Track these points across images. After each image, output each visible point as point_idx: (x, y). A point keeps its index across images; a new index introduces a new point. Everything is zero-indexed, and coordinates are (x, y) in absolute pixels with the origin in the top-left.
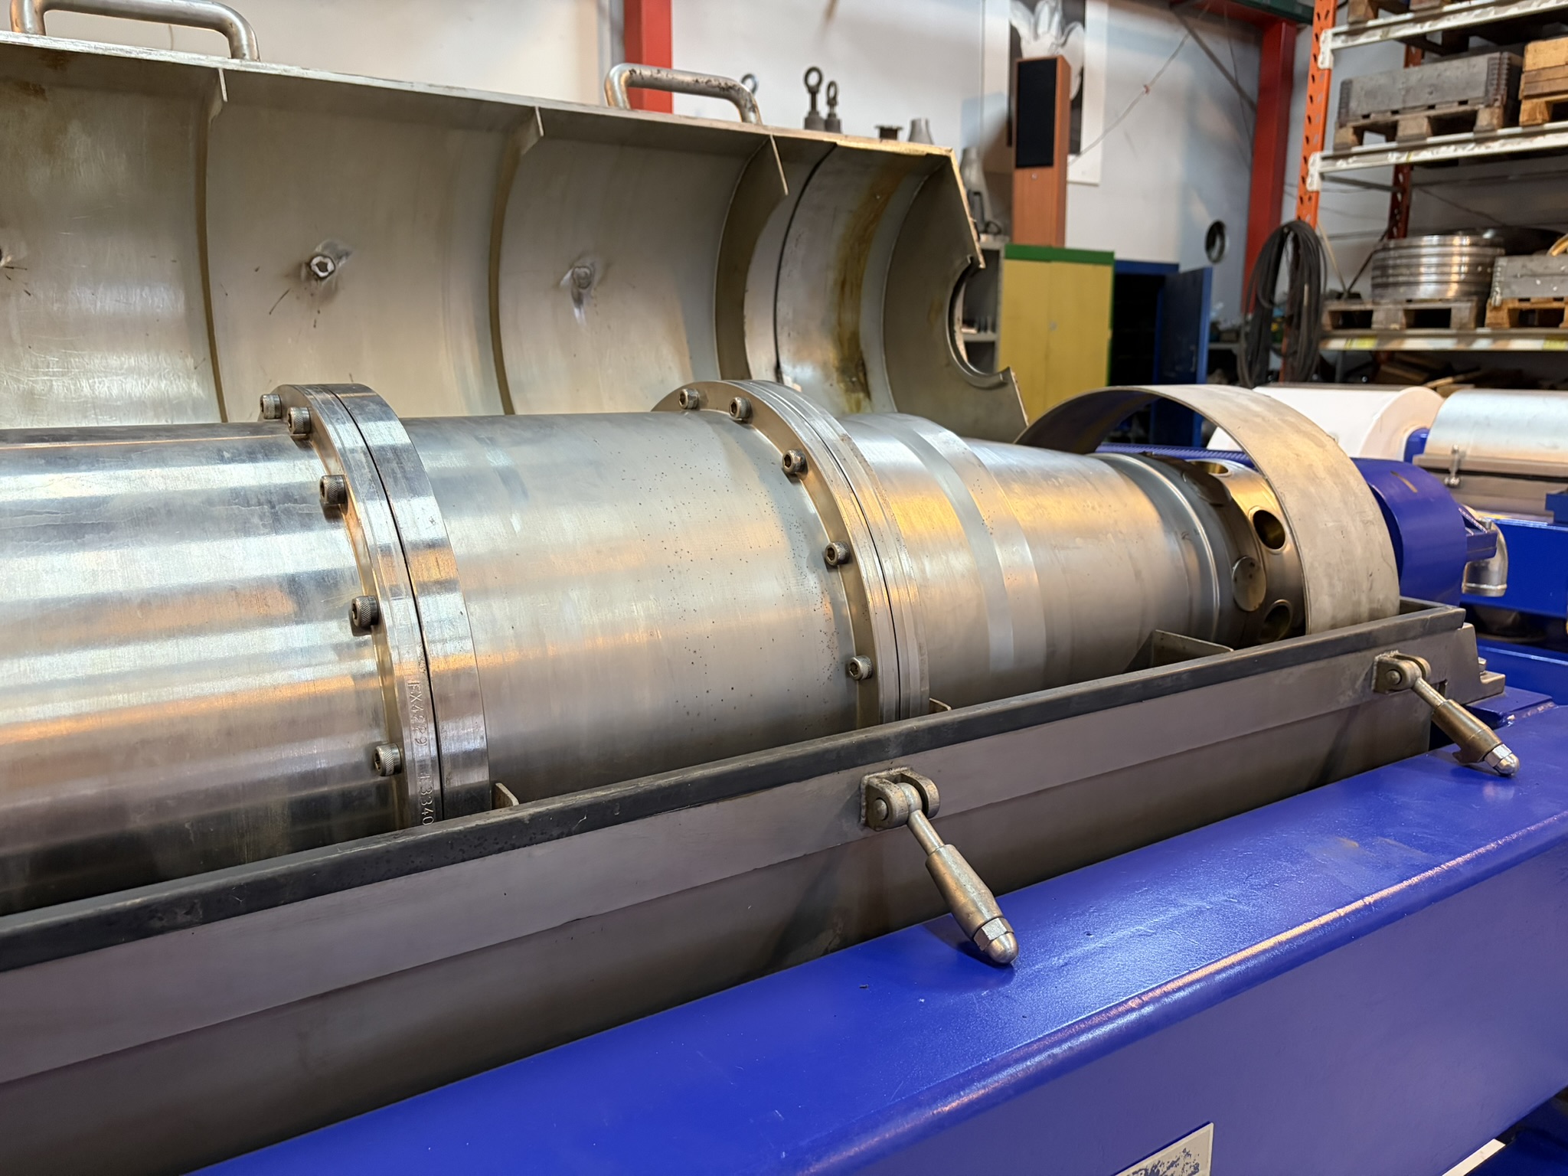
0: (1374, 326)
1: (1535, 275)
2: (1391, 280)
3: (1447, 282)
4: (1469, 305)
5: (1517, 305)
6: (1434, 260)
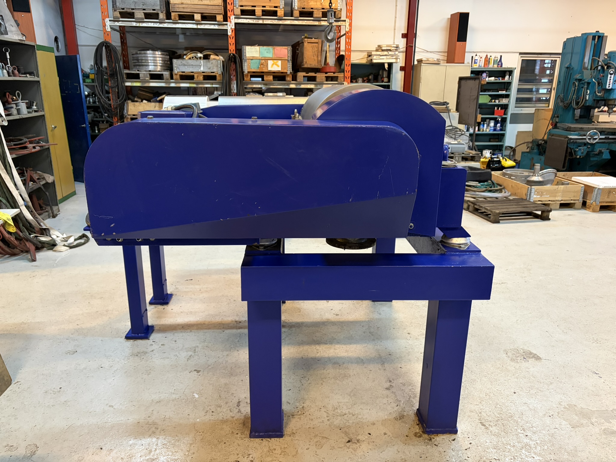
0: (141, 78)
1: (185, 65)
5: (181, 74)
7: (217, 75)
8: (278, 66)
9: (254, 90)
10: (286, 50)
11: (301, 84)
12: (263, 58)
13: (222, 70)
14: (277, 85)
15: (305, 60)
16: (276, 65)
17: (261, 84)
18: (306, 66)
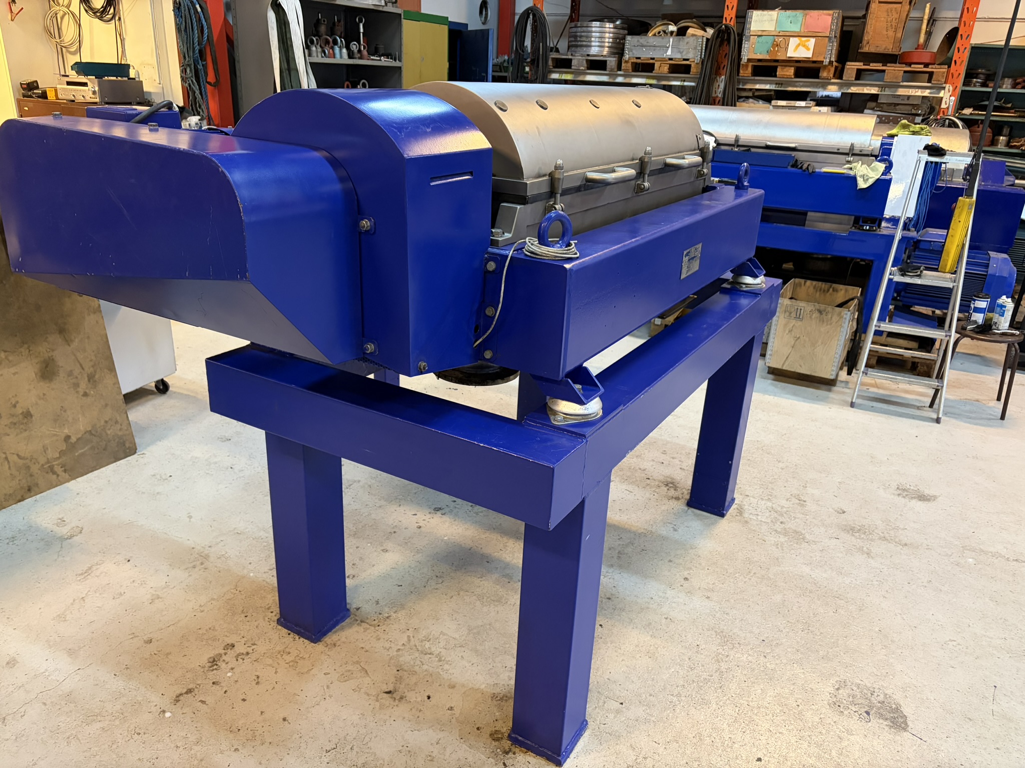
0: (573, 67)
1: (643, 46)
2: (579, 43)
3: (603, 47)
4: (614, 59)
5: (635, 60)
6: (598, 34)
7: (693, 65)
8: (808, 49)
9: (757, 94)
10: (830, 18)
11: (850, 85)
12: (780, 34)
13: (703, 56)
14: (801, 87)
15: (866, 38)
16: (804, 46)
17: (770, 84)
18: (866, 49)
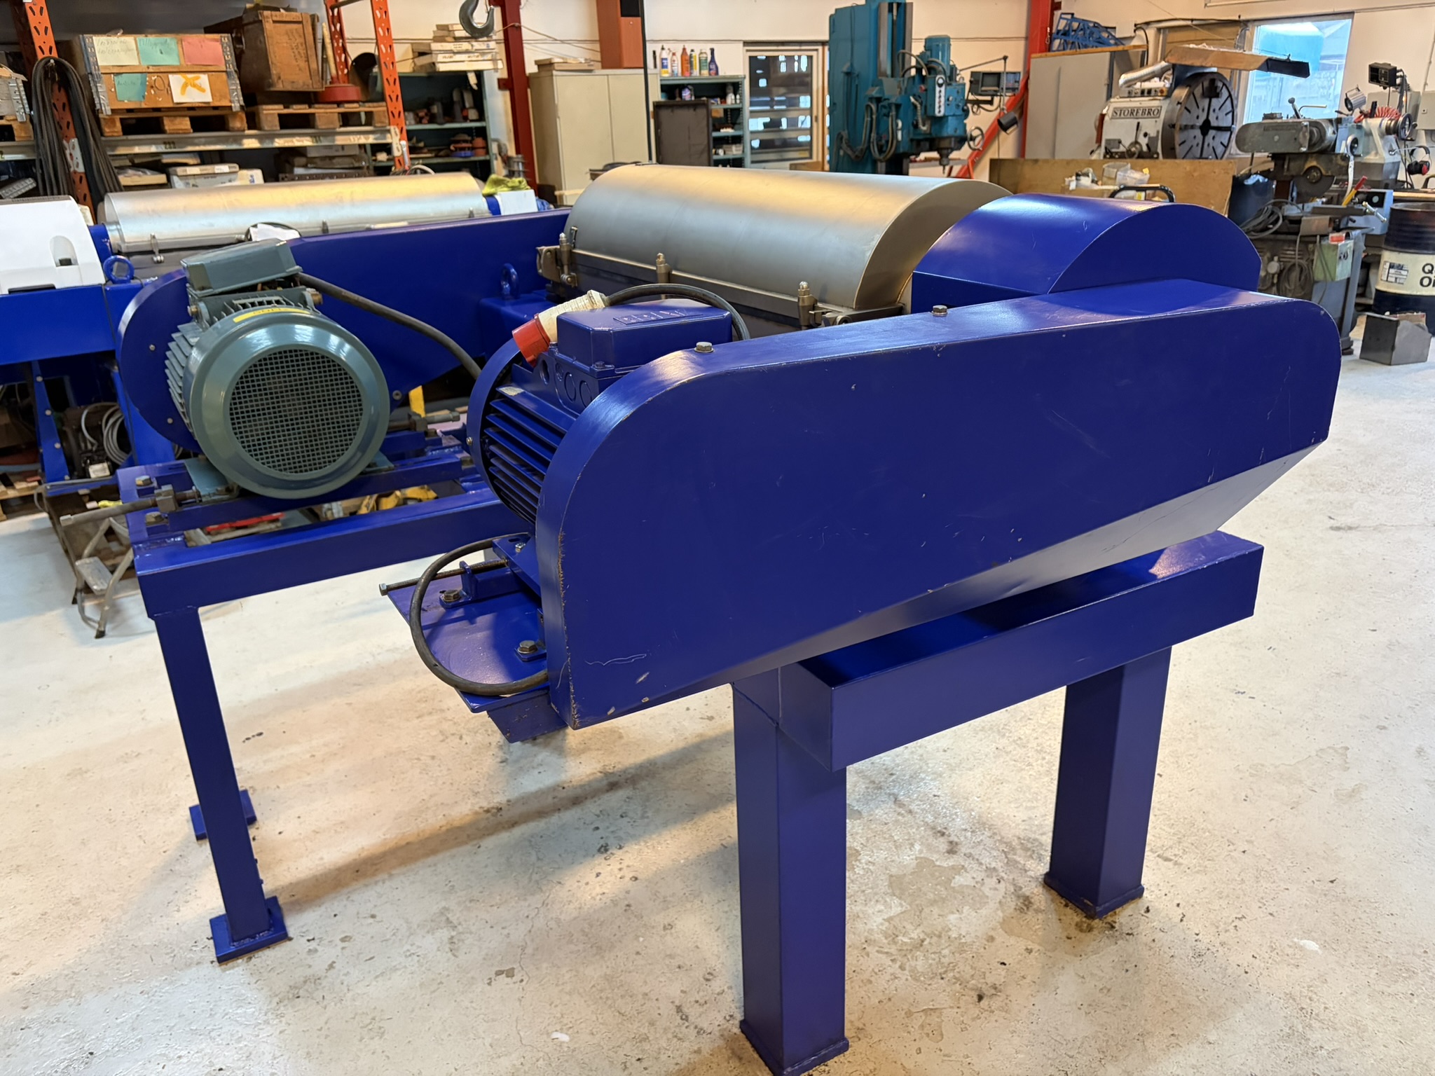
7: (15, 126)
8: (203, 91)
9: (137, 161)
10: (218, 45)
11: (272, 136)
12: (151, 70)
13: (28, 110)
14: (204, 144)
15: (274, 72)
16: (194, 86)
17: (155, 144)
18: (280, 87)
